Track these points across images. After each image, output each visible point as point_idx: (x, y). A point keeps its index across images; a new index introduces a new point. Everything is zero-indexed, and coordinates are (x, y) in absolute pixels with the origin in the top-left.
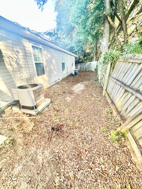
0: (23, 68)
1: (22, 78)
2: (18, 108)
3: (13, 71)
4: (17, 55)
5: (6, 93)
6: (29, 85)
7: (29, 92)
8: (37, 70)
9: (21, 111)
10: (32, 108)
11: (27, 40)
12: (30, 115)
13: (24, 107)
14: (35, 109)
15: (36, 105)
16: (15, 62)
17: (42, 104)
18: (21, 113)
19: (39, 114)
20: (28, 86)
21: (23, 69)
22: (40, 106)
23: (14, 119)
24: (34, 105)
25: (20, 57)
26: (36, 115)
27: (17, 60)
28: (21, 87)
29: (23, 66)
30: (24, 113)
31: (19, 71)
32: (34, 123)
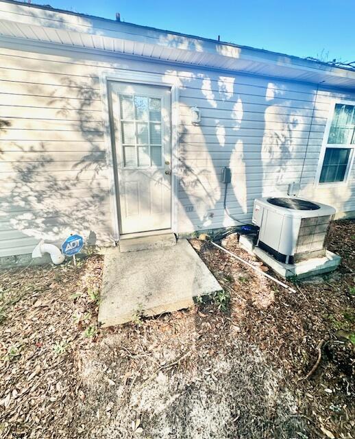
0: (291, 160)
1: (279, 180)
2: (250, 241)
3: (270, 165)
4: (290, 131)
5: (241, 205)
6: (294, 200)
7: (291, 218)
8: (324, 167)
9: (254, 251)
10: (280, 258)
11: (329, 93)
12: (271, 271)
13: (264, 247)
14: (287, 262)
15: (293, 254)
16: (280, 146)
17: (310, 260)
18: (253, 254)
19: (293, 279)
20: (290, 202)
21: (289, 162)
22: (303, 263)
23: (238, 260)
24: (291, 252)
25: (294, 134)
26: (285, 278)
27: (286, 140)
28: (273, 202)
29: (294, 155)
30: (258, 260)
31: (280, 166)
32: (277, 295)
